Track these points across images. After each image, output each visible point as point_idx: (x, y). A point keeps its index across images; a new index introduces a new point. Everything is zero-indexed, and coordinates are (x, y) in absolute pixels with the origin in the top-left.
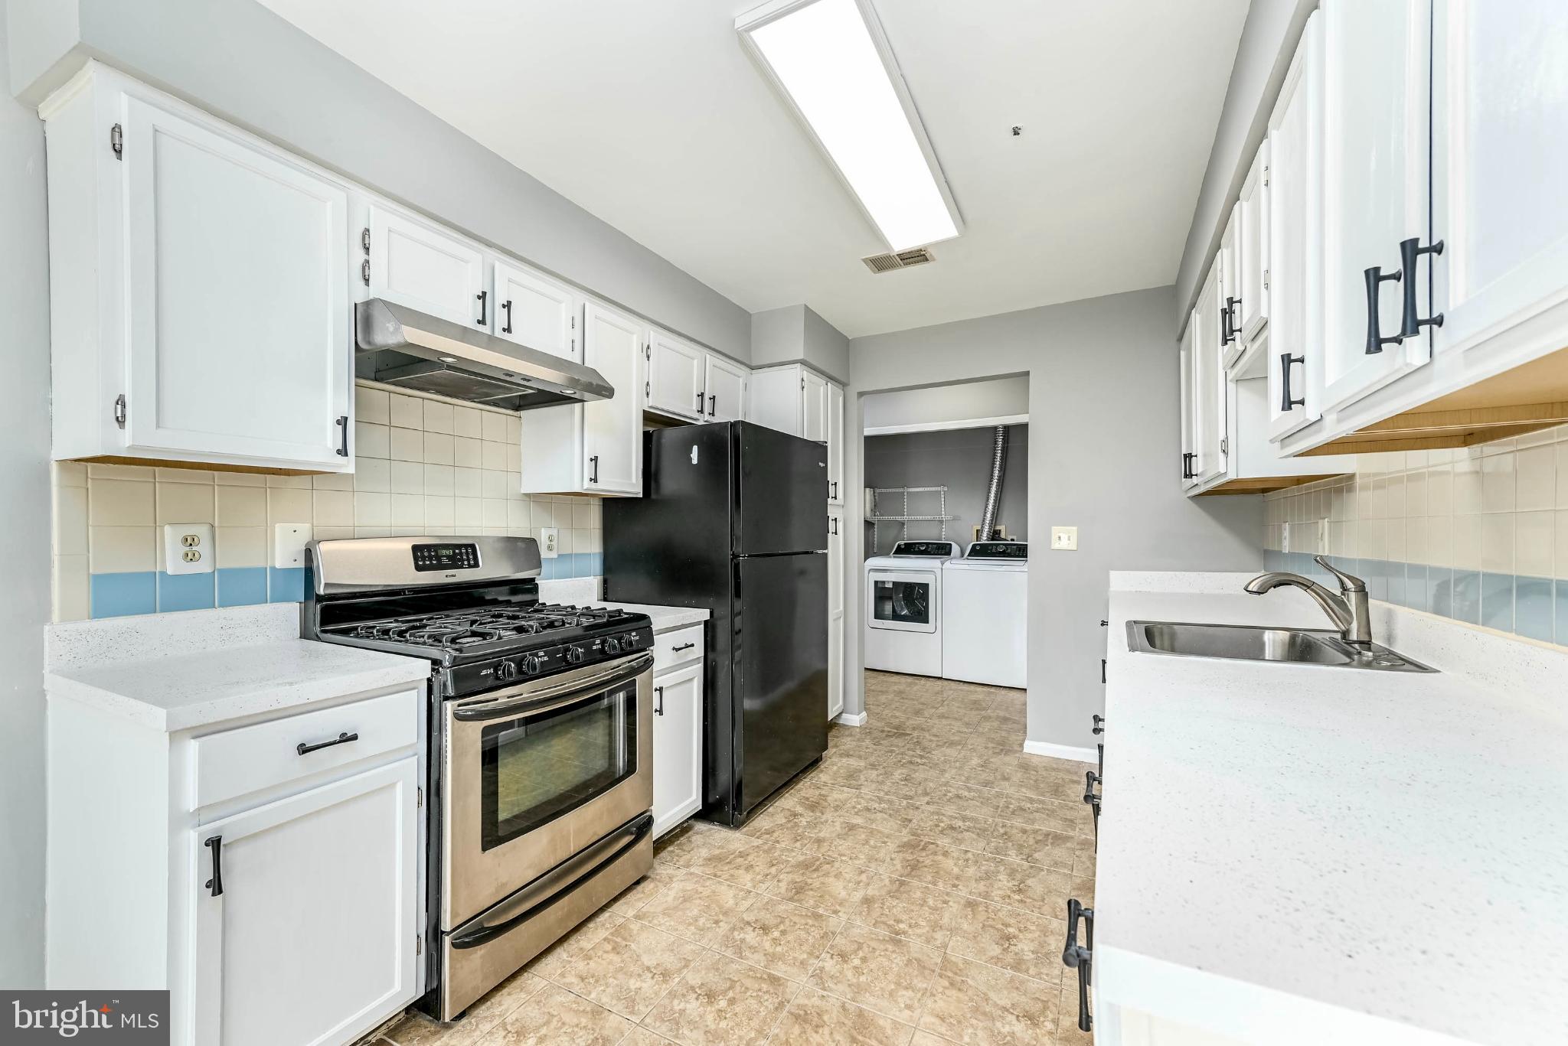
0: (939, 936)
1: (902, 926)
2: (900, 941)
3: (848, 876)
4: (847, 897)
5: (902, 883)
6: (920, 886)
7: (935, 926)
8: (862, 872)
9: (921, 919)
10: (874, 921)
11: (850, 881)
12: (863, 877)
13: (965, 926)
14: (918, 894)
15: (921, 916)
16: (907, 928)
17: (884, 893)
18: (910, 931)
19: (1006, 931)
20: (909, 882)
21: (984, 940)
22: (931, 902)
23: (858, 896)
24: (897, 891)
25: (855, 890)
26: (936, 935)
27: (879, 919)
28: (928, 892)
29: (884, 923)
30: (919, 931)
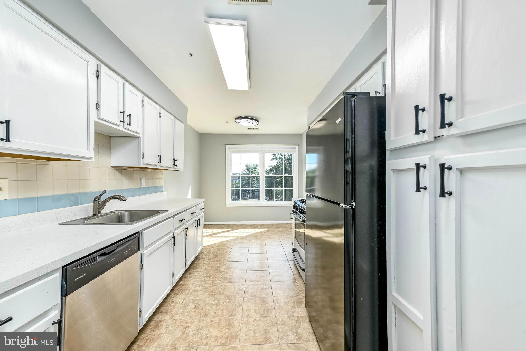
0: (216, 302)
1: (228, 301)
2: (227, 297)
3: (252, 312)
4: (248, 304)
5: (232, 315)
6: (225, 317)
7: (218, 304)
8: (248, 315)
9: (223, 305)
10: (236, 300)
11: (250, 310)
12: (246, 313)
13: (208, 307)
14: (225, 313)
15: (223, 306)
16: (226, 301)
17: (236, 309)
18: (225, 300)
19: (196, 309)
20: (229, 317)
21: (203, 304)
22: (220, 311)
23: (245, 306)
24: (232, 312)
25: (246, 308)
26: (217, 302)
27: (235, 301)
28: (221, 315)
29: (233, 300)
30: (222, 301)
